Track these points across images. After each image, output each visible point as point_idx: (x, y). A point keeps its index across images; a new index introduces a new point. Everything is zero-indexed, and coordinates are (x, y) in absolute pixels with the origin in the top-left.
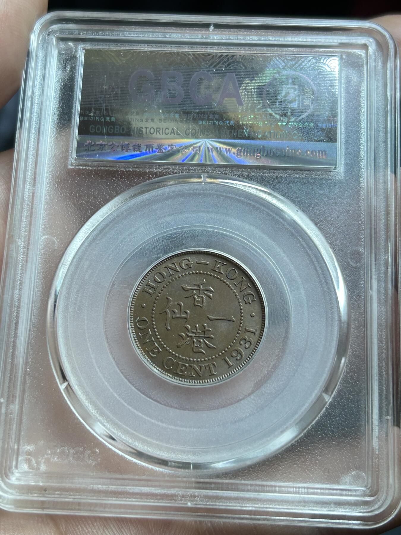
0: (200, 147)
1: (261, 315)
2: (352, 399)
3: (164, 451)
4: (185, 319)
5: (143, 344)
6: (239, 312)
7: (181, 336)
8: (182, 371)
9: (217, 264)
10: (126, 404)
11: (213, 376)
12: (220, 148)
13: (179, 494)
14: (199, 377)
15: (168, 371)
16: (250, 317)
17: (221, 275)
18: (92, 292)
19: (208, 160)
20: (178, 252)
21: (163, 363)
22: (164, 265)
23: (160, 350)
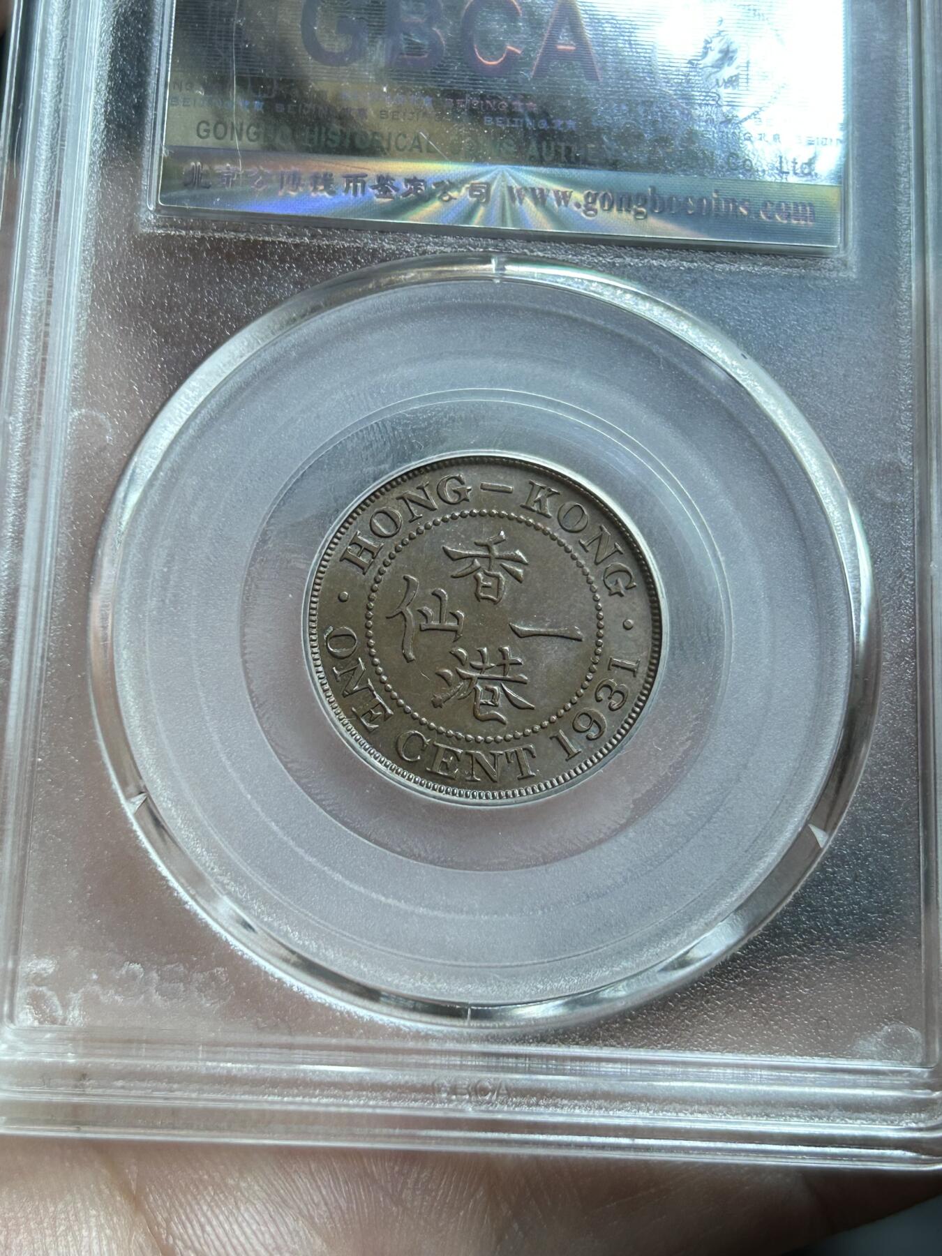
0: (488, 185)
1: (649, 625)
2: (885, 842)
3: (402, 975)
4: (453, 635)
5: (345, 696)
6: (594, 617)
7: (443, 676)
8: (445, 766)
9: (536, 489)
10: (301, 851)
11: (528, 781)
12: (542, 190)
13: (443, 1085)
14: (490, 782)
15: (411, 767)
16: (623, 630)
17: (547, 520)
18: (209, 559)
19: (509, 221)
20: (434, 458)
21: (396, 744)
22: (396, 493)
23: (389, 711)
